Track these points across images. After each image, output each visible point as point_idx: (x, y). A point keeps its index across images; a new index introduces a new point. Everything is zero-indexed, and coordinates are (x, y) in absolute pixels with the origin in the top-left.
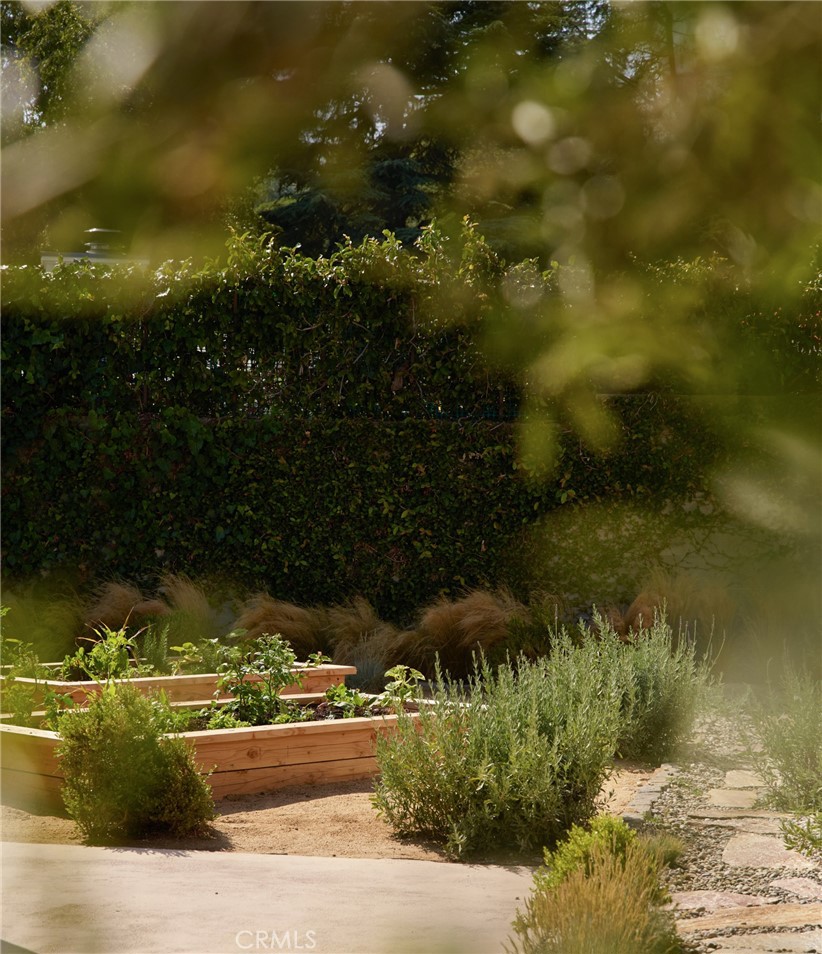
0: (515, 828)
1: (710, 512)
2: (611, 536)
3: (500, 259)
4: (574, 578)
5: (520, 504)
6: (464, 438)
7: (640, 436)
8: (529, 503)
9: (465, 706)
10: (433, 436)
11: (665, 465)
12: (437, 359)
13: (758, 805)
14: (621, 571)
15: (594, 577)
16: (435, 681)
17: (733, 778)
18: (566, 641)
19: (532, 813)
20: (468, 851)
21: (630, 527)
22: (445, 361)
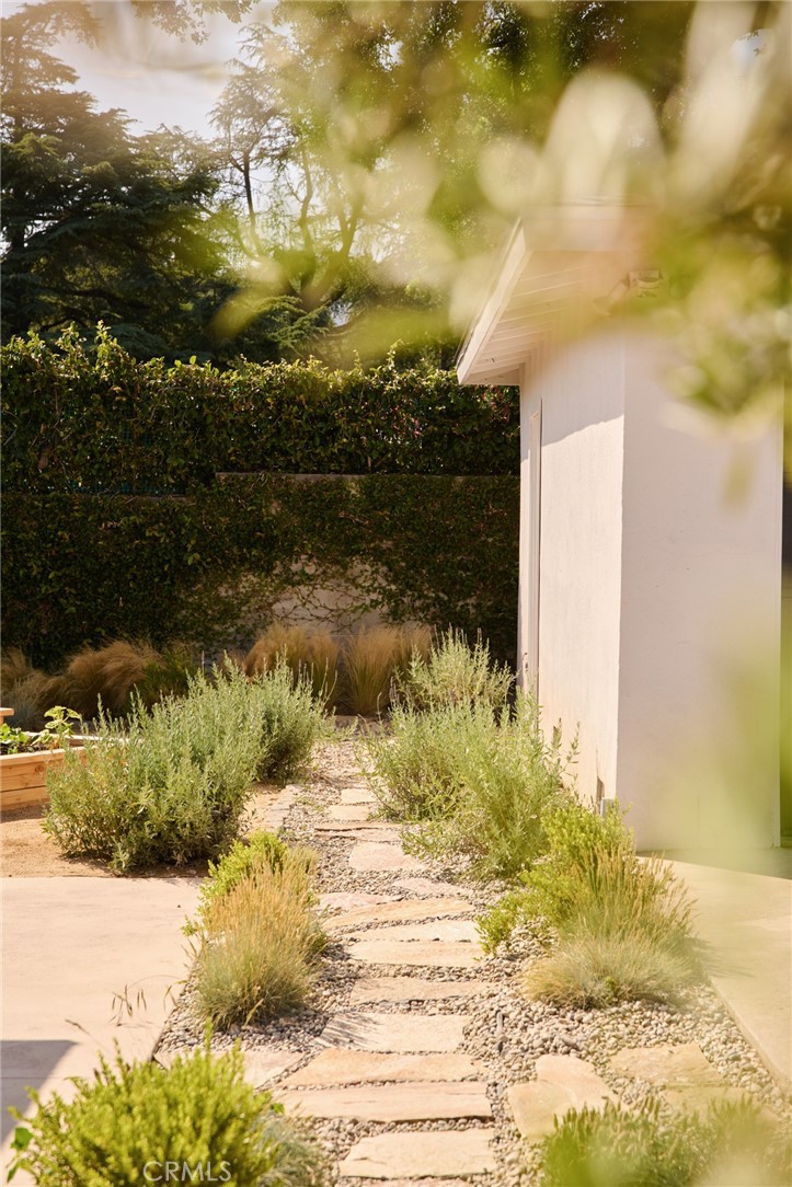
0: (172, 845)
1: (313, 572)
2: (230, 592)
3: (131, 358)
4: (200, 629)
5: (152, 566)
6: (103, 509)
7: (254, 508)
8: (160, 565)
9: (124, 741)
10: (76, 508)
11: (275, 532)
12: (78, 442)
13: (371, 818)
14: (240, 622)
15: (216, 627)
16: (98, 720)
17: (348, 795)
18: (202, 682)
19: (186, 832)
20: (130, 867)
21: (247, 585)
22: (85, 444)
